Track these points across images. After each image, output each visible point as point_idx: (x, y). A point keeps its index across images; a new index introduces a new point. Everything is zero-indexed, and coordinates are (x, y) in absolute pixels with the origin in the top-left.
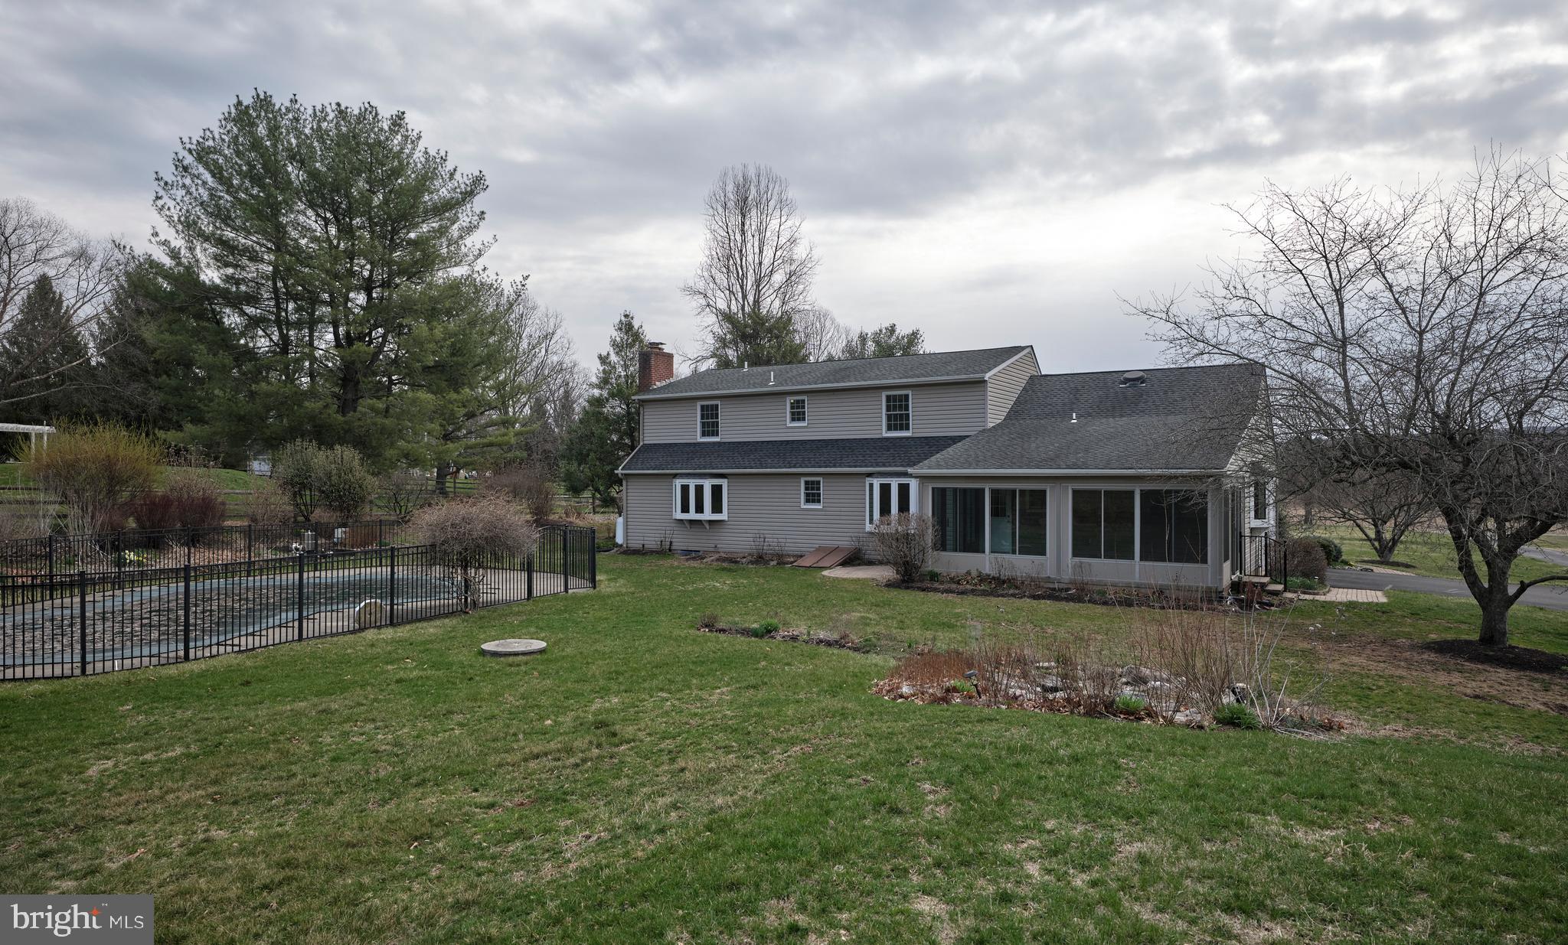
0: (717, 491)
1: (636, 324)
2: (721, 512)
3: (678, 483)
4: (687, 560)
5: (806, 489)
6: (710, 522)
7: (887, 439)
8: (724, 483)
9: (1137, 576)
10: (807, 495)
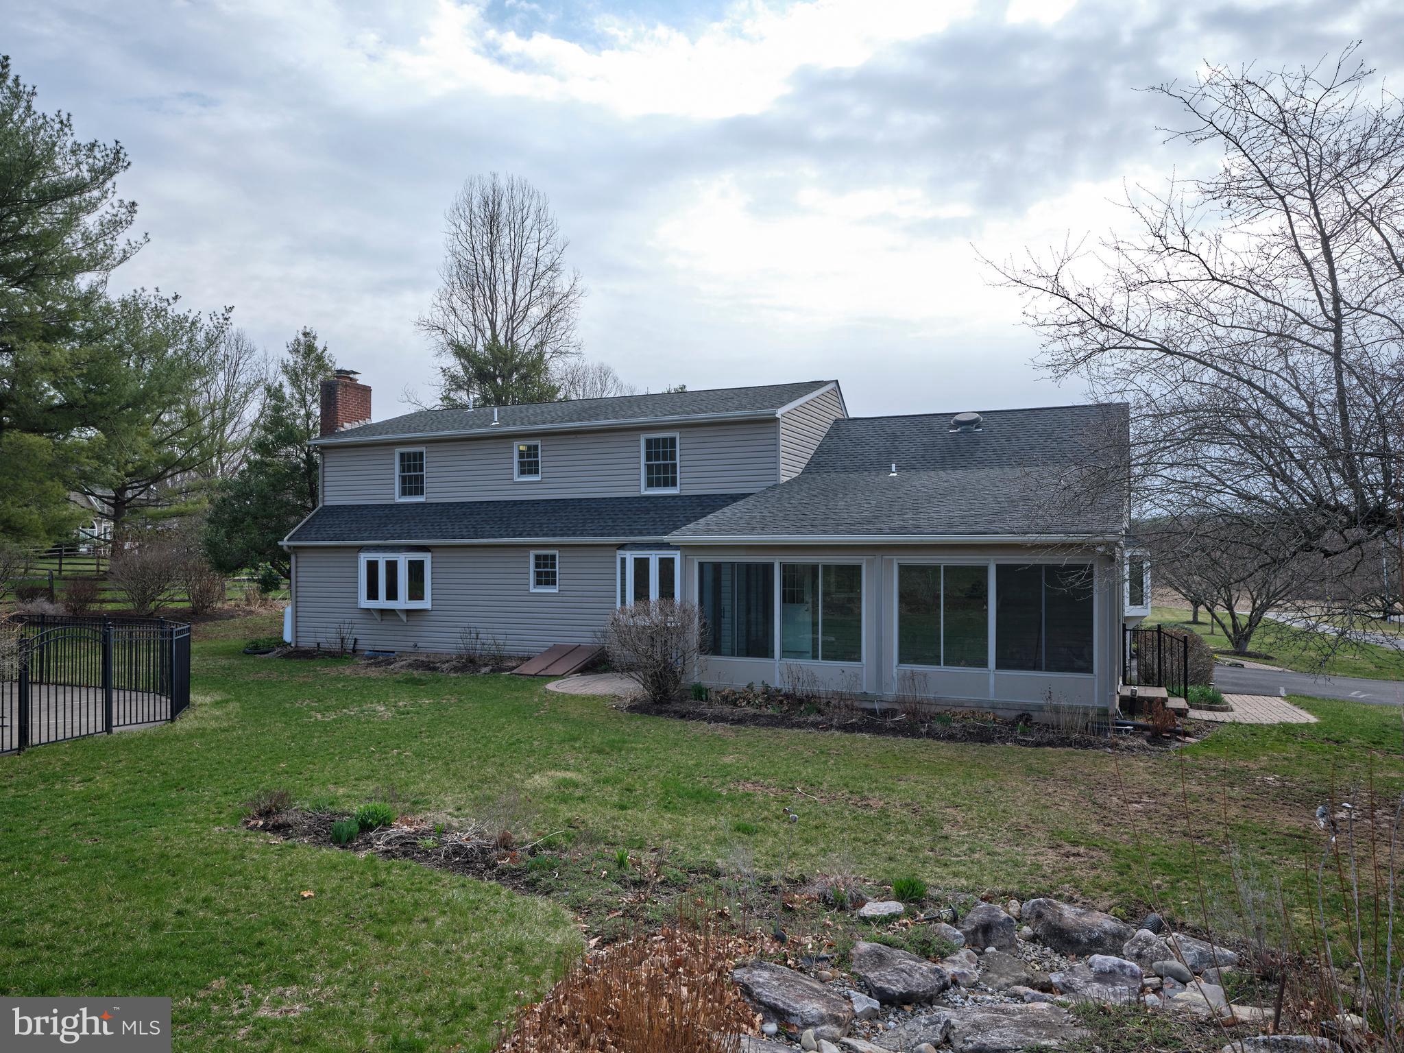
0: (416, 570)
2: (422, 598)
3: (364, 558)
5: (537, 566)
6: (409, 612)
7: (648, 498)
8: (426, 558)
9: (992, 690)
10: (538, 574)
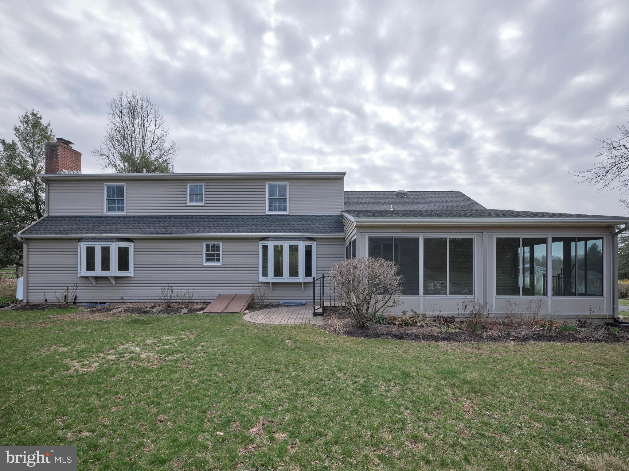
0: (123, 254)
1: (44, 122)
2: (127, 269)
3: (83, 246)
4: (92, 312)
5: (207, 250)
6: (116, 278)
7: (270, 216)
8: (131, 246)
9: (550, 308)
10: (208, 255)
